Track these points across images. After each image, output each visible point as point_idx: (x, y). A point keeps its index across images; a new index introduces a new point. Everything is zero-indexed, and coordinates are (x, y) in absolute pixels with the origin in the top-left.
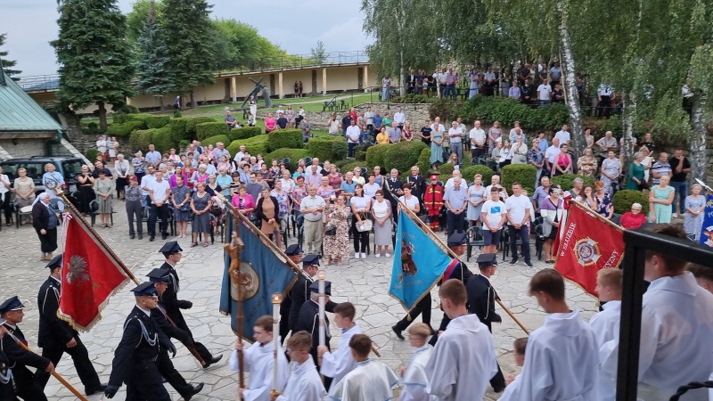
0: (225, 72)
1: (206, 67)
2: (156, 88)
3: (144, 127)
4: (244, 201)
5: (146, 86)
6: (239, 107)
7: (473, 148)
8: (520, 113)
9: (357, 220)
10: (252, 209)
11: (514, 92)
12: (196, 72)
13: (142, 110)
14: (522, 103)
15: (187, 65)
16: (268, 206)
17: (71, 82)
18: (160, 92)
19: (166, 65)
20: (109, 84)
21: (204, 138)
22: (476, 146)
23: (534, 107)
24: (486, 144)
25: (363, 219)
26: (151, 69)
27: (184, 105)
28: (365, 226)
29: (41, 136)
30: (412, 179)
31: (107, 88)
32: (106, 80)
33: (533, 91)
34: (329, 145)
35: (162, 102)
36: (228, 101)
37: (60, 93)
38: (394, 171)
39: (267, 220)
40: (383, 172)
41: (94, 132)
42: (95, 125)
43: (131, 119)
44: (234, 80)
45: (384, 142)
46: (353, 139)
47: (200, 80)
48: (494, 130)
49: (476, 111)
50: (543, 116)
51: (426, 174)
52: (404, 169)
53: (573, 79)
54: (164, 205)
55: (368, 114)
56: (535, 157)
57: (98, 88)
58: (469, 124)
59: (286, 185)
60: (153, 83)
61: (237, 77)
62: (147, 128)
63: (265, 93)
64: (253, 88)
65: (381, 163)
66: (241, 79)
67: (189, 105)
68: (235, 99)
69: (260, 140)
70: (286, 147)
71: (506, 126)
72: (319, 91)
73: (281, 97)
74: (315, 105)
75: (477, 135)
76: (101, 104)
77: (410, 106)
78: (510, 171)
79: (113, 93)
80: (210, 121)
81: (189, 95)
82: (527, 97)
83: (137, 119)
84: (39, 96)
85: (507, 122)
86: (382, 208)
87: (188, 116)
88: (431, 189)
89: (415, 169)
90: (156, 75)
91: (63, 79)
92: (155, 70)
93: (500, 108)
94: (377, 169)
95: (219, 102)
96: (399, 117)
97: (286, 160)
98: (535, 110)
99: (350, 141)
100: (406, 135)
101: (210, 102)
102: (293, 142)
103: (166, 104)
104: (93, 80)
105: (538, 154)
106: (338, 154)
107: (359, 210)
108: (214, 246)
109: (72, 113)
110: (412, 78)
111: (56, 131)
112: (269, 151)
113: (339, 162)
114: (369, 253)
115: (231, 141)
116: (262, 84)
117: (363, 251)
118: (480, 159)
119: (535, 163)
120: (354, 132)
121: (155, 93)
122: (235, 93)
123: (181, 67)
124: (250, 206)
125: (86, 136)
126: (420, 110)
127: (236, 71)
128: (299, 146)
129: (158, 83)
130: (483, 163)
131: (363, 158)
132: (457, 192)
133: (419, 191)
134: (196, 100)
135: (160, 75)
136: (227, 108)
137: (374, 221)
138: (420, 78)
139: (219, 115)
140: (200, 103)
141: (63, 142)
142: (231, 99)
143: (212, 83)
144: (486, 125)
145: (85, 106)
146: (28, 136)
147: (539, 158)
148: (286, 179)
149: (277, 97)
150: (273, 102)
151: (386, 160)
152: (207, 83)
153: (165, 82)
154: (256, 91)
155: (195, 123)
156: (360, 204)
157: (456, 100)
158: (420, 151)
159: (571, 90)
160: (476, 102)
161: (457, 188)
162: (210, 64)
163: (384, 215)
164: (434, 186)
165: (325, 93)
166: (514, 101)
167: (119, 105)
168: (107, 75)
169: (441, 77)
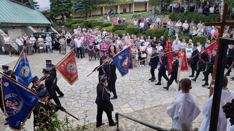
0: (101, 5)
1: (95, 4)
2: (79, 11)
3: (76, 23)
4: (105, 47)
5: (76, 10)
6: (105, 17)
7: (184, 30)
8: (202, 18)
9: (141, 54)
10: (107, 49)
11: (200, 10)
12: (92, 5)
13: (75, 18)
14: (203, 14)
15: (89, 3)
16: (112, 48)
17: (54, 9)
18: (81, 12)
19: (82, 3)
20: (65, 9)
21: (94, 27)
22: (185, 29)
23: (207, 16)
24: (188, 29)
25: (143, 53)
26: (78, 4)
27: (88, 16)
28: (144, 56)
29: (45, 26)
30: (161, 40)
31: (64, 10)
32: (64, 8)
33: (208, 10)
34: (134, 29)
35: (81, 16)
36: (102, 15)
37: (51, 12)
38: (155, 38)
39: (112, 53)
40: (151, 38)
41: (60, 24)
42: (61, 23)
43: (71, 20)
44: (104, 8)
45: (152, 28)
46: (142, 27)
47: (93, 8)
48: (192, 24)
49: (186, 17)
50: (211, 19)
51: (166, 39)
52: (158, 37)
53: (223, 5)
54: (80, 48)
55: (147, 19)
56: (206, 33)
57: (62, 10)
58: (183, 22)
59: (119, 42)
60: (79, 9)
61: (105, 7)
62: (76, 24)
63: (113, 12)
64: (110, 10)
65: (151, 35)
66: (106, 7)
67: (90, 16)
68: (104, 14)
69: (111, 28)
70: (119, 30)
71: (196, 22)
72: (131, 11)
73: (119, 14)
74: (130, 16)
75: (186, 26)
76: (62, 16)
77: (162, 16)
78: (197, 38)
79: (66, 12)
80: (96, 21)
81: (89, 13)
82: (205, 12)
83: (73, 21)
84: (45, 13)
85: (197, 21)
86: (150, 50)
87: (89, 20)
88: (168, 44)
89: (162, 37)
90: (79, 6)
91: (51, 8)
92: (79, 5)
93: (195, 16)
94: (149, 37)
95: (99, 15)
96: (158, 20)
97: (119, 34)
98: (208, 17)
99: (141, 28)
100: (160, 26)
101: (96, 15)
102: (122, 28)
103: (82, 16)
104: (60, 8)
105: (208, 32)
106: (136, 32)
107: (142, 50)
108: (96, 61)
109: (54, 19)
110: (163, 6)
111: (50, 24)
112: (114, 31)
113: (137, 35)
114: (145, 65)
115: (102, 28)
116: (113, 9)
117: (143, 64)
118: (186, 34)
119: (206, 36)
120: (142, 25)
121: (79, 12)
122: (104, 12)
123: (87, 4)
124: (107, 48)
125: (58, 26)
126: (166, 17)
127: (105, 5)
128: (124, 30)
129: (80, 9)
130: (187, 35)
131: (145, 34)
132: (177, 45)
133: (164, 44)
134: (92, 15)
135: (81, 6)
136: (101, 17)
137: (147, 54)
138: (167, 6)
139: (98, 20)
140: (93, 16)
141: (52, 28)
142: (103, 14)
143: (97, 9)
144: (189, 22)
145: (58, 16)
146: (41, 26)
147: (208, 34)
148: (119, 40)
149: (117, 13)
150: (116, 15)
151: (152, 34)
152: (95, 9)
153: (82, 9)
154: (111, 11)
155: (91, 22)
156: (142, 48)
157: (179, 13)
158: (165, 31)
159: (222, 8)
160: (186, 14)
161: (177, 44)
162: (96, 2)
163: (151, 52)
164: (169, 43)
165: (133, 12)
166: (200, 14)
167: (68, 16)
168: (64, 6)
169: (174, 5)
